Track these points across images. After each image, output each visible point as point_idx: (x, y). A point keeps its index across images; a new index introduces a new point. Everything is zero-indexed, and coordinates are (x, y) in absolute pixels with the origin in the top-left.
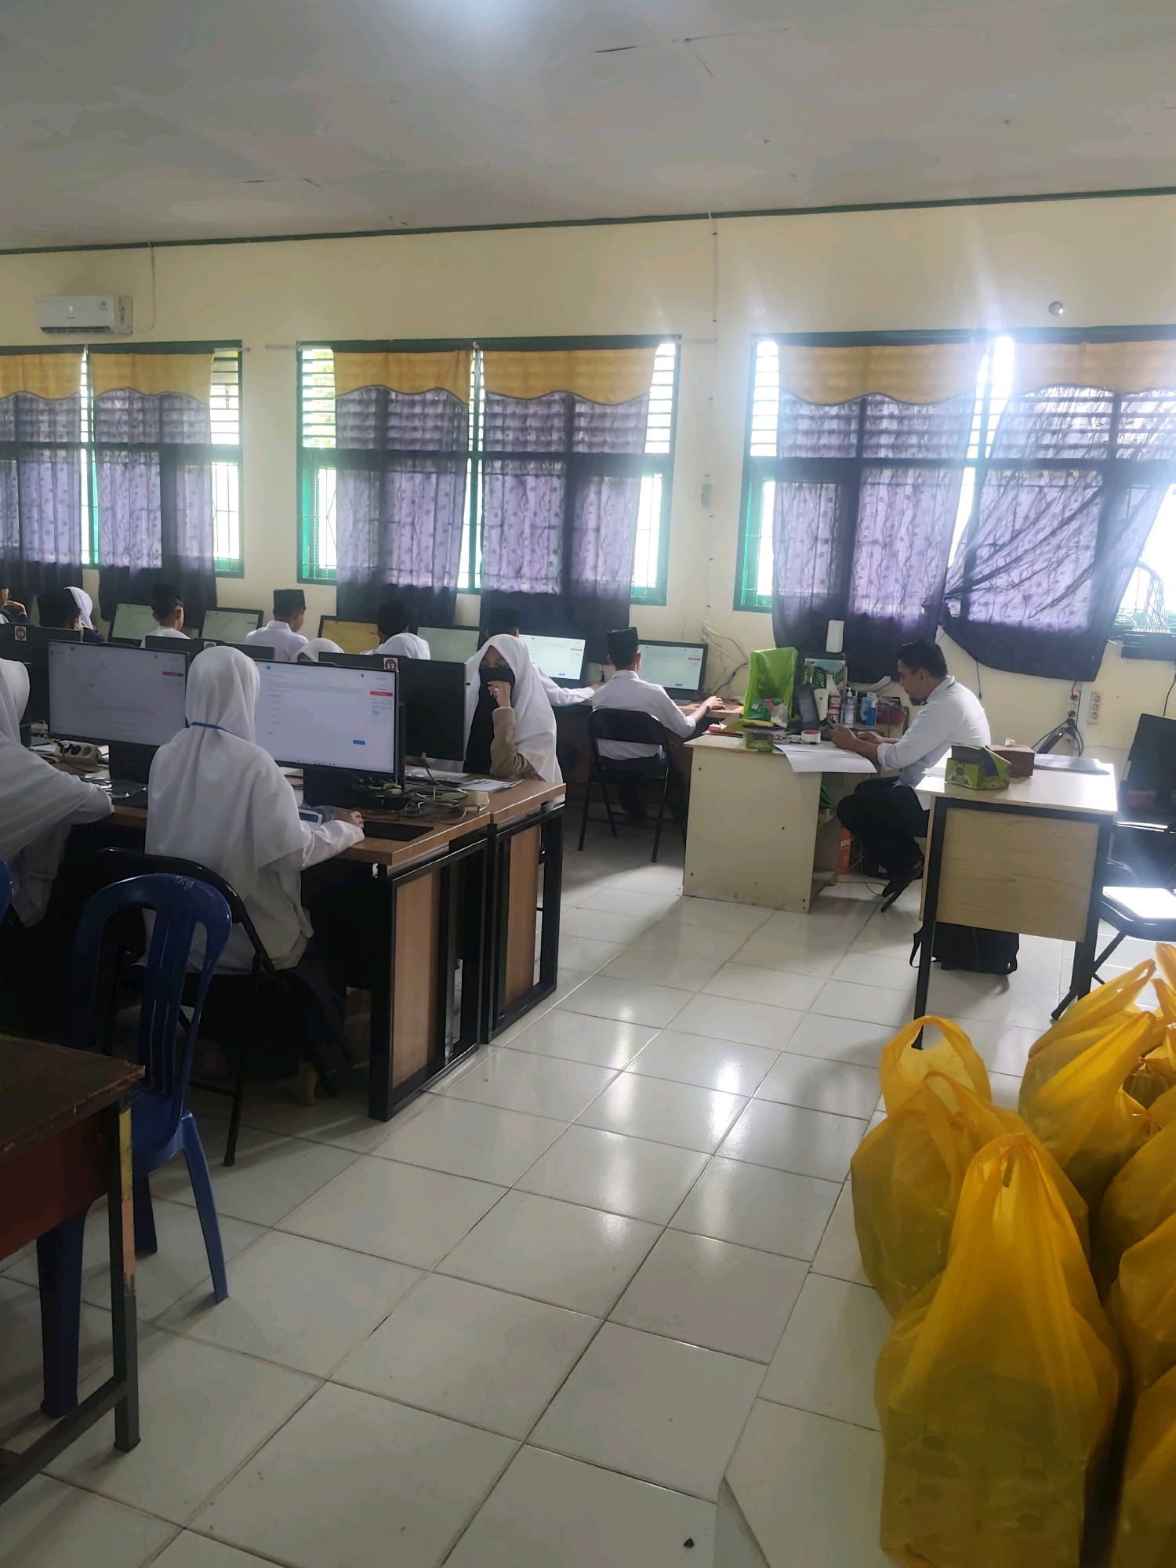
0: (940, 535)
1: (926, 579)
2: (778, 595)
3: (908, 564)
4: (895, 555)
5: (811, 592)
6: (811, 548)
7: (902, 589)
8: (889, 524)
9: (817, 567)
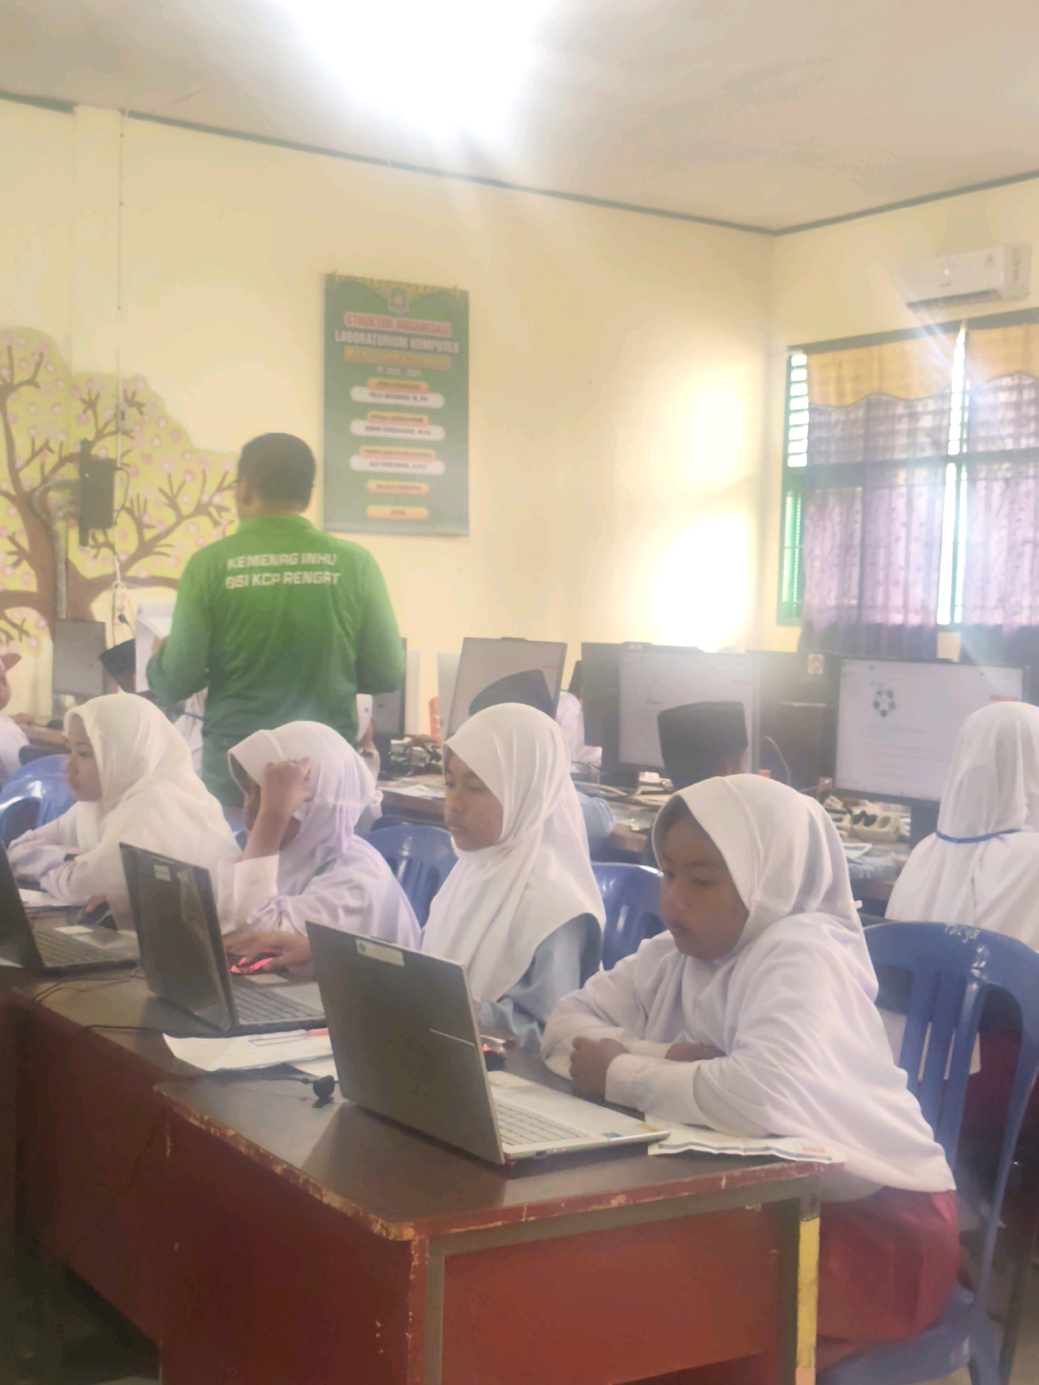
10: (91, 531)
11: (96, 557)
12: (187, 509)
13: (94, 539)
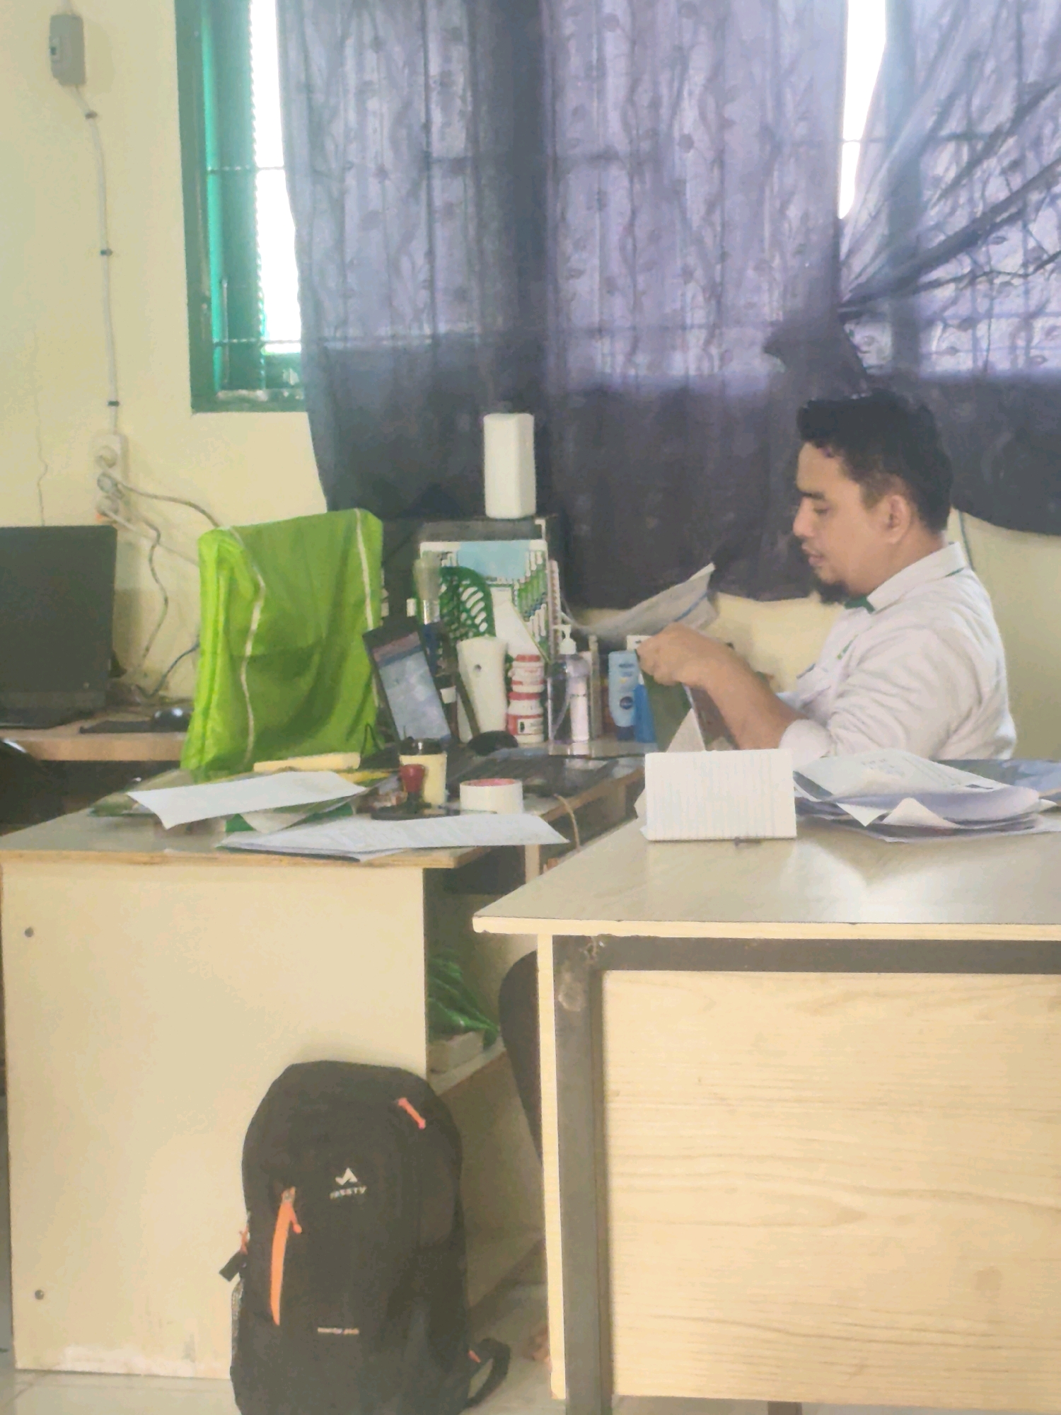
0: (803, 118)
1: (777, 262)
2: (325, 352)
3: (716, 218)
4: (676, 191)
5: (427, 330)
6: (413, 193)
7: (707, 300)
8: (644, 98)
9: (441, 250)
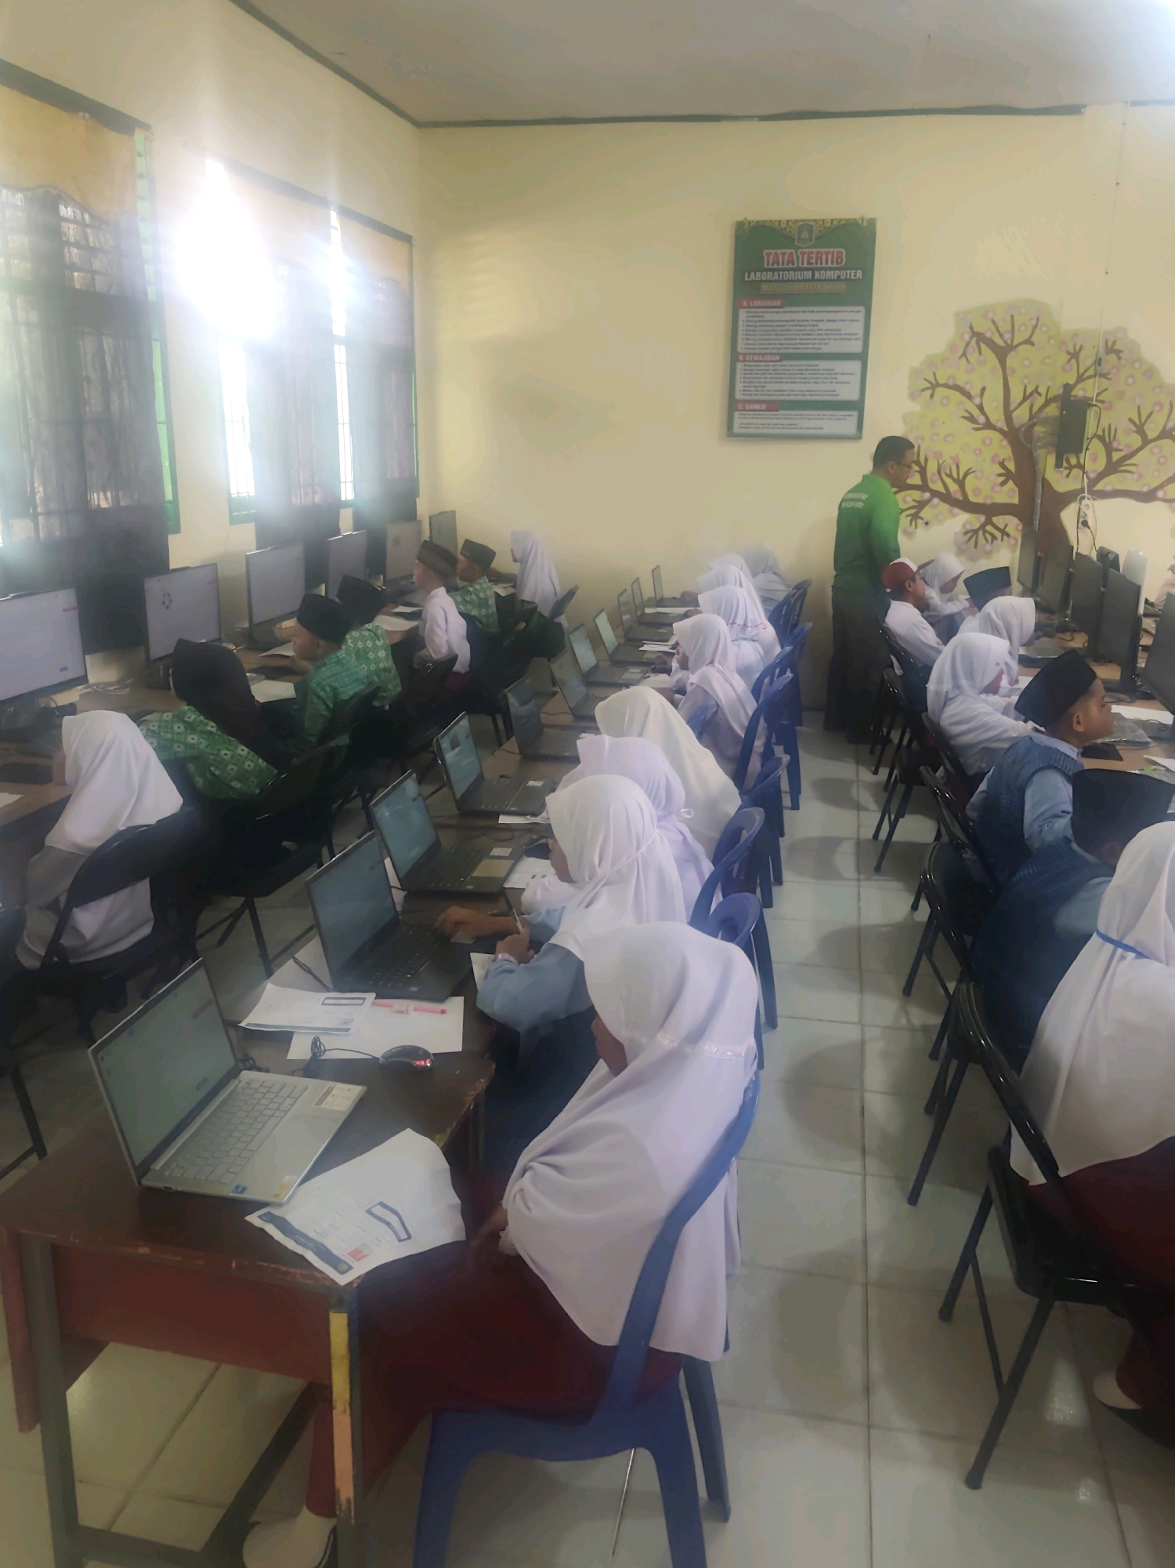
10: (1065, 457)
11: (1068, 476)
12: (1151, 435)
13: (1068, 461)
